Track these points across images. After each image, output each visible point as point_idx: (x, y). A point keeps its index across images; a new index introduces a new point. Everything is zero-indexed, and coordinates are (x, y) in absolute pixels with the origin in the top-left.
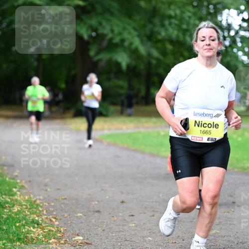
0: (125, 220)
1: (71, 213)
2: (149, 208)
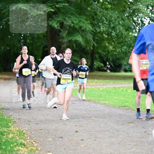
0: (78, 143)
2: (93, 135)
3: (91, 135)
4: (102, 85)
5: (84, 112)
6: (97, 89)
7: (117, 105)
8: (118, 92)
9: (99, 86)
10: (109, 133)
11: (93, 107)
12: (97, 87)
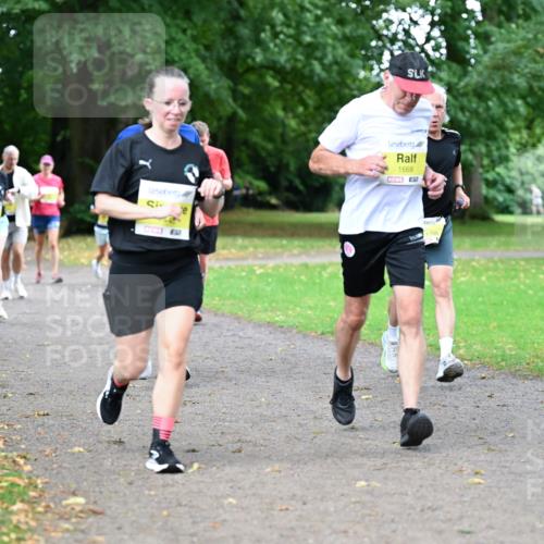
1: (58, 446)
2: (230, 434)
3: (222, 433)
4: (263, 258)
5: (199, 354)
6: (243, 271)
7: (314, 326)
8: (318, 281)
9: (250, 262)
10: (286, 424)
11: (229, 334)
12: (245, 263)
